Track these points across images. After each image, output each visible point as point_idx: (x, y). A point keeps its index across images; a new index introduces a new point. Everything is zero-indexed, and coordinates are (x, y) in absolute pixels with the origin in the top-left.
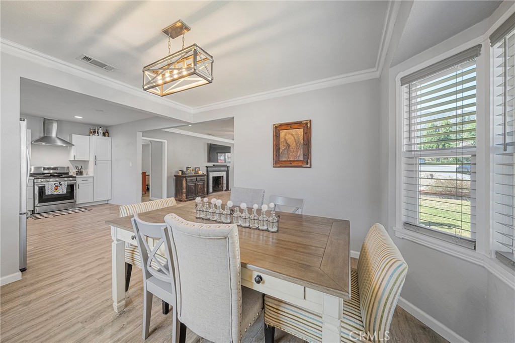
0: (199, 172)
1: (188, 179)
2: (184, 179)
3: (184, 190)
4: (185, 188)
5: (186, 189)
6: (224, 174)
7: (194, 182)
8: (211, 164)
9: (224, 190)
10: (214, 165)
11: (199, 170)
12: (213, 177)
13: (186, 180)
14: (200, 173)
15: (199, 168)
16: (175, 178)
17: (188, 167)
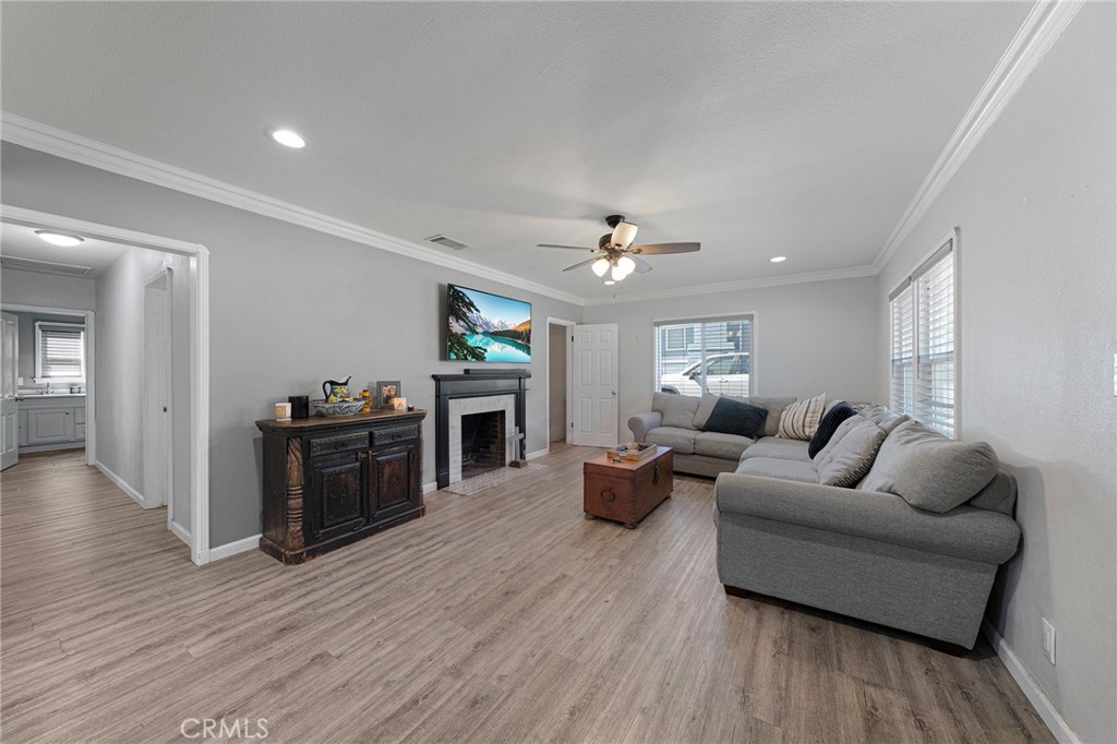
0: (396, 402)
1: (315, 441)
2: (295, 444)
3: (296, 502)
4: (297, 490)
5: (304, 495)
6: (506, 404)
7: (356, 452)
8: (454, 368)
9: (508, 460)
10: (467, 371)
11: (398, 395)
12: (464, 418)
13: (306, 449)
14: (401, 404)
15: (397, 384)
16: (260, 434)
17: (332, 383)
